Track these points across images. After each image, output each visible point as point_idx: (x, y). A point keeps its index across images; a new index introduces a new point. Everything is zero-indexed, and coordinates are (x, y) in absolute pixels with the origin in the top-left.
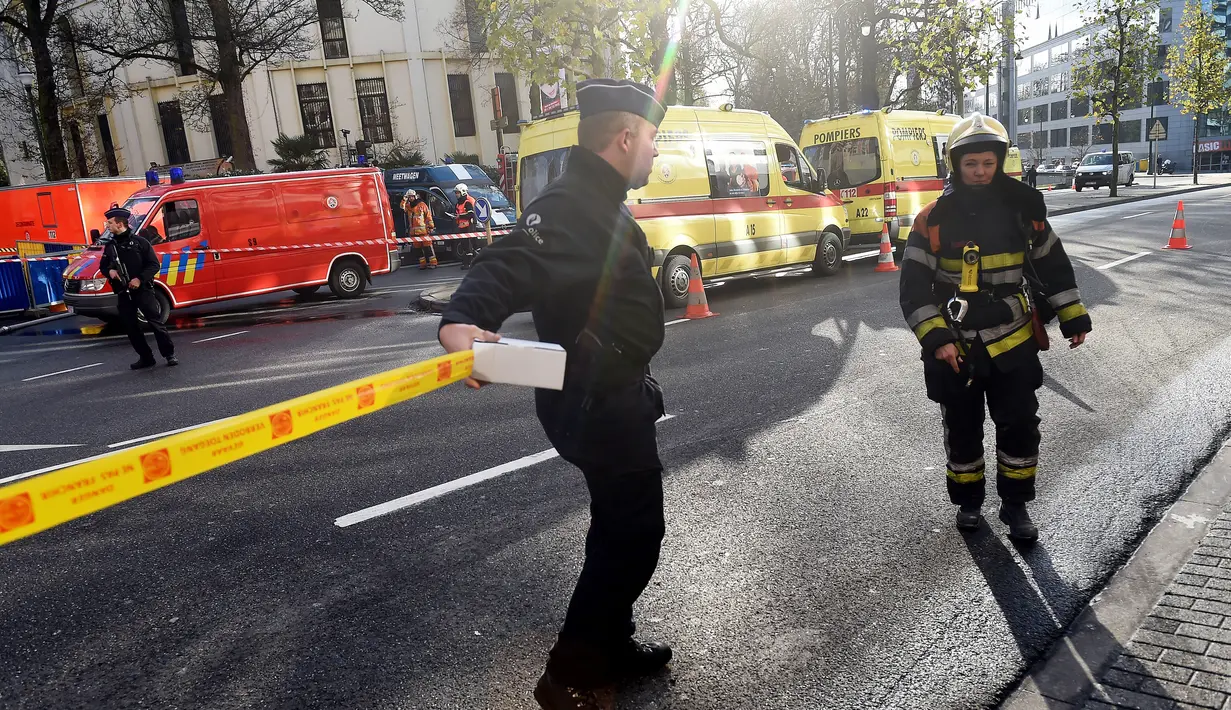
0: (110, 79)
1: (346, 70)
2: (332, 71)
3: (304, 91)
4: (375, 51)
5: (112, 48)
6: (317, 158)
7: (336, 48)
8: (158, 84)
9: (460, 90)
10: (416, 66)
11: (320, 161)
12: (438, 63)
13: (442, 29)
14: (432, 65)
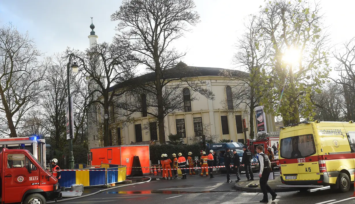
0: (129, 117)
1: (190, 115)
2: (187, 116)
3: (178, 121)
4: (200, 110)
5: (129, 109)
6: (181, 141)
7: (188, 109)
8: (136, 119)
9: (225, 121)
10: (211, 114)
11: (182, 141)
12: (218, 113)
13: (222, 103)
14: (216, 113)
